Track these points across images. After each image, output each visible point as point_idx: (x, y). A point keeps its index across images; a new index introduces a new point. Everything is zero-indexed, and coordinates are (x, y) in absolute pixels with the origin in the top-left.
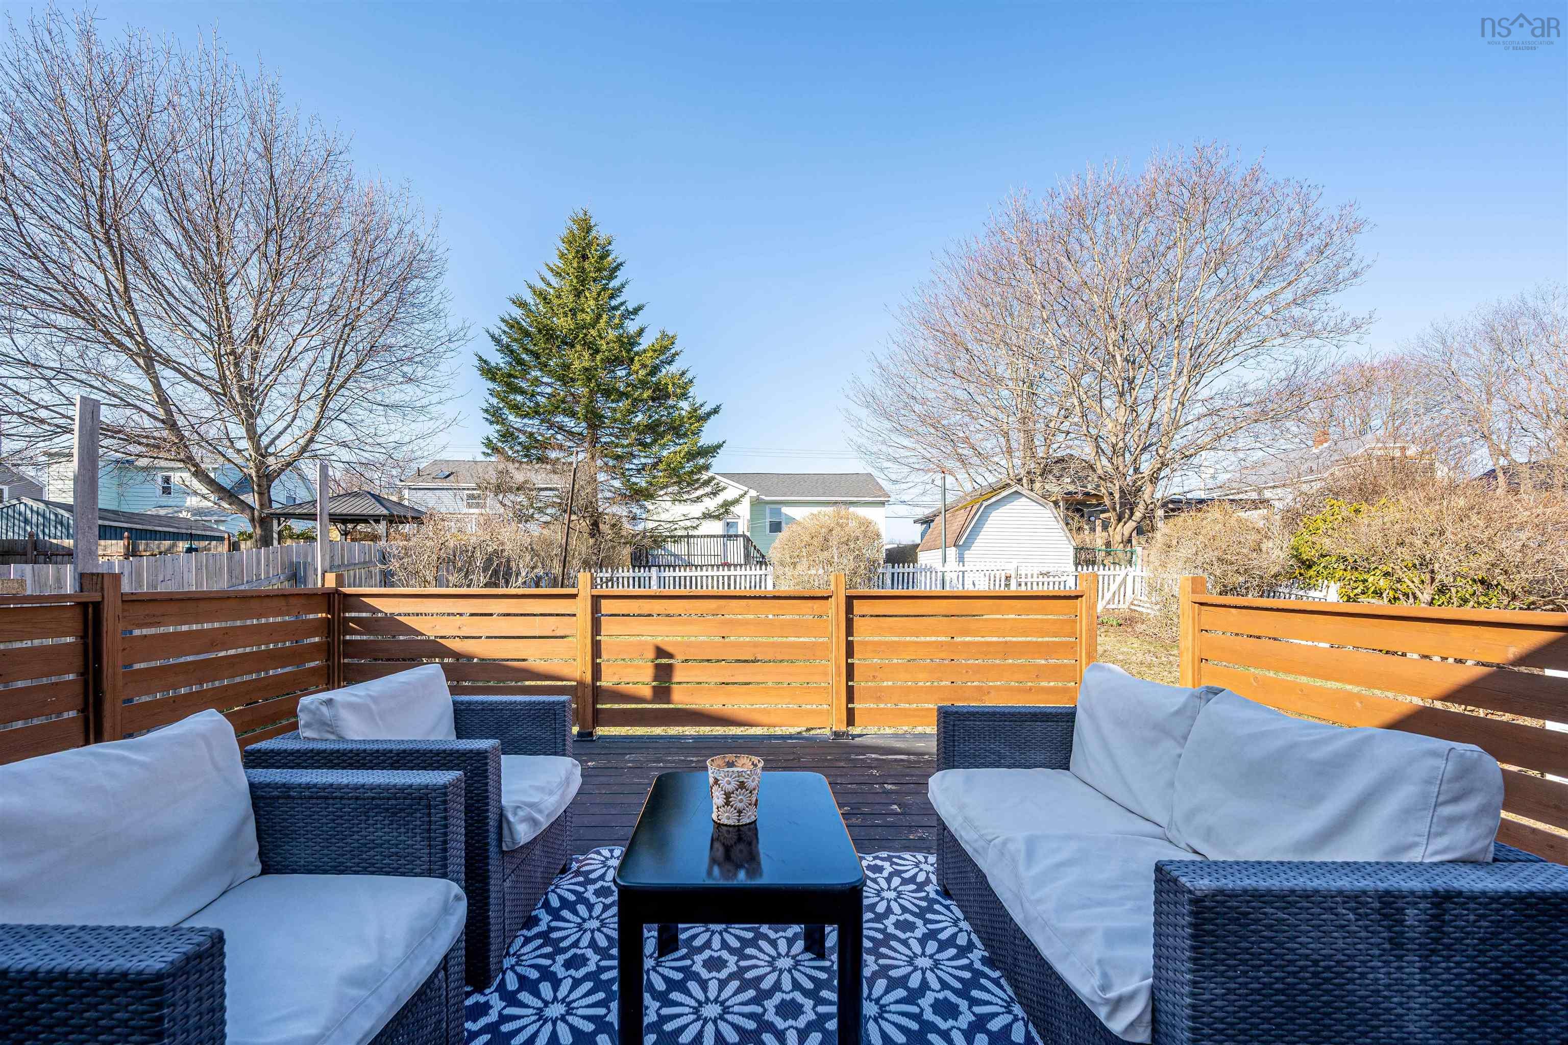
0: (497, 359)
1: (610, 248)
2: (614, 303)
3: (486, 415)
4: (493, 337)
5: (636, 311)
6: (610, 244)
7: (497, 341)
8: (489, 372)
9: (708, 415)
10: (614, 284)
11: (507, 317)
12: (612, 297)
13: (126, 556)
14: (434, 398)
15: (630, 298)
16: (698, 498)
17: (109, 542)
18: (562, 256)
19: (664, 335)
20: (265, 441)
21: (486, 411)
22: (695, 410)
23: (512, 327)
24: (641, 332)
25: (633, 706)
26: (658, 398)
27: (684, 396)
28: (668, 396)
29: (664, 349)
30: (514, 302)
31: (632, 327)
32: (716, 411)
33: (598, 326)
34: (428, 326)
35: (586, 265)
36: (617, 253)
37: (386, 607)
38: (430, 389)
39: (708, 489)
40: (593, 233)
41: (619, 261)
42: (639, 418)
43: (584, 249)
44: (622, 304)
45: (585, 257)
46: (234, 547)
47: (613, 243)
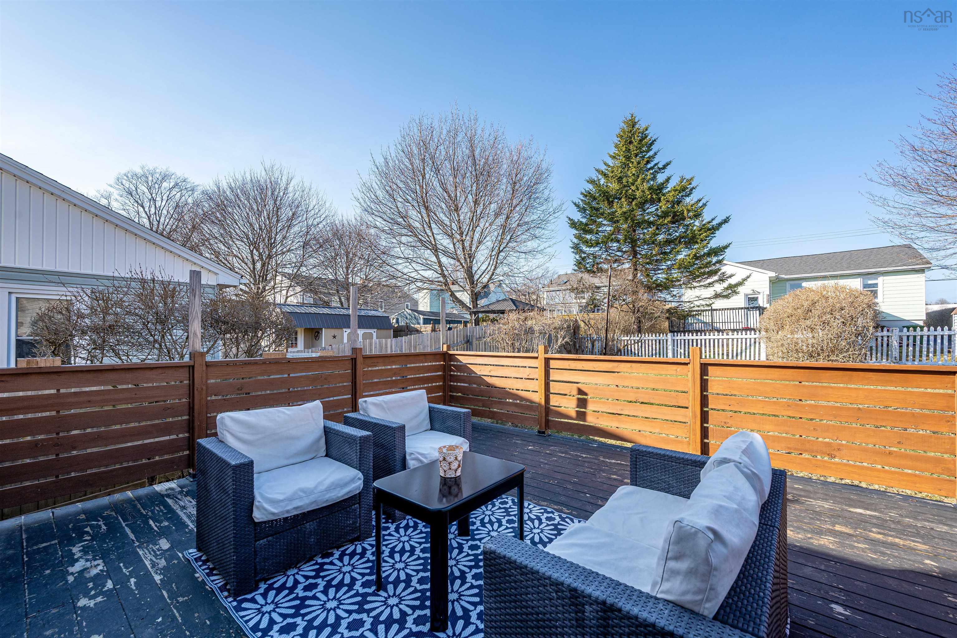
0: (577, 216)
1: (647, 132)
2: (649, 166)
3: (573, 250)
4: (575, 204)
5: (664, 167)
6: (647, 130)
7: (577, 206)
8: (573, 224)
9: (720, 225)
10: (651, 153)
11: (584, 191)
12: (648, 162)
13: (432, 331)
14: (546, 245)
15: (660, 160)
16: (710, 284)
17: (427, 325)
18: (616, 146)
19: (682, 179)
20: (476, 277)
21: (572, 248)
22: (704, 225)
23: (586, 196)
24: (668, 180)
25: (566, 420)
26: (677, 221)
27: (697, 216)
28: (684, 219)
29: (684, 189)
30: (588, 182)
31: (661, 178)
32: (726, 221)
33: (636, 183)
34: (544, 207)
35: (631, 147)
36: (652, 134)
37: (464, 360)
38: (545, 240)
39: (716, 278)
40: (637, 126)
41: (653, 139)
42: (661, 237)
43: (631, 138)
44: (656, 164)
45: (631, 142)
46: (465, 325)
47: (649, 129)
